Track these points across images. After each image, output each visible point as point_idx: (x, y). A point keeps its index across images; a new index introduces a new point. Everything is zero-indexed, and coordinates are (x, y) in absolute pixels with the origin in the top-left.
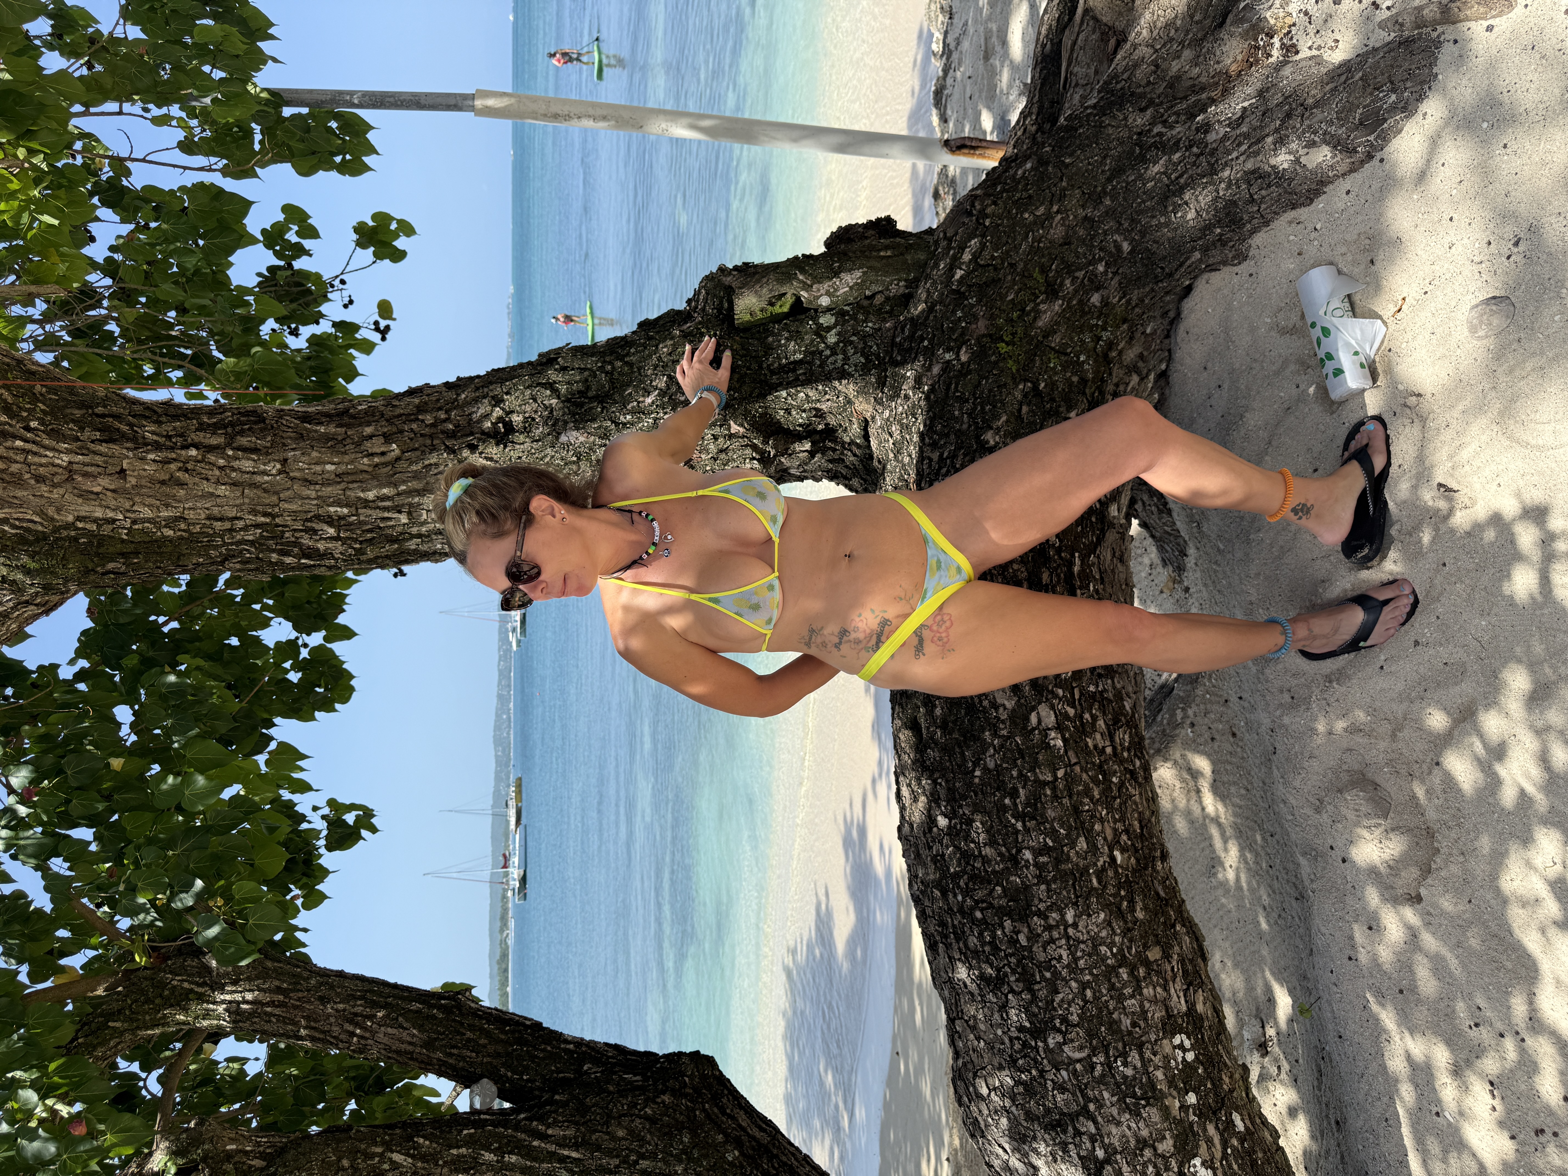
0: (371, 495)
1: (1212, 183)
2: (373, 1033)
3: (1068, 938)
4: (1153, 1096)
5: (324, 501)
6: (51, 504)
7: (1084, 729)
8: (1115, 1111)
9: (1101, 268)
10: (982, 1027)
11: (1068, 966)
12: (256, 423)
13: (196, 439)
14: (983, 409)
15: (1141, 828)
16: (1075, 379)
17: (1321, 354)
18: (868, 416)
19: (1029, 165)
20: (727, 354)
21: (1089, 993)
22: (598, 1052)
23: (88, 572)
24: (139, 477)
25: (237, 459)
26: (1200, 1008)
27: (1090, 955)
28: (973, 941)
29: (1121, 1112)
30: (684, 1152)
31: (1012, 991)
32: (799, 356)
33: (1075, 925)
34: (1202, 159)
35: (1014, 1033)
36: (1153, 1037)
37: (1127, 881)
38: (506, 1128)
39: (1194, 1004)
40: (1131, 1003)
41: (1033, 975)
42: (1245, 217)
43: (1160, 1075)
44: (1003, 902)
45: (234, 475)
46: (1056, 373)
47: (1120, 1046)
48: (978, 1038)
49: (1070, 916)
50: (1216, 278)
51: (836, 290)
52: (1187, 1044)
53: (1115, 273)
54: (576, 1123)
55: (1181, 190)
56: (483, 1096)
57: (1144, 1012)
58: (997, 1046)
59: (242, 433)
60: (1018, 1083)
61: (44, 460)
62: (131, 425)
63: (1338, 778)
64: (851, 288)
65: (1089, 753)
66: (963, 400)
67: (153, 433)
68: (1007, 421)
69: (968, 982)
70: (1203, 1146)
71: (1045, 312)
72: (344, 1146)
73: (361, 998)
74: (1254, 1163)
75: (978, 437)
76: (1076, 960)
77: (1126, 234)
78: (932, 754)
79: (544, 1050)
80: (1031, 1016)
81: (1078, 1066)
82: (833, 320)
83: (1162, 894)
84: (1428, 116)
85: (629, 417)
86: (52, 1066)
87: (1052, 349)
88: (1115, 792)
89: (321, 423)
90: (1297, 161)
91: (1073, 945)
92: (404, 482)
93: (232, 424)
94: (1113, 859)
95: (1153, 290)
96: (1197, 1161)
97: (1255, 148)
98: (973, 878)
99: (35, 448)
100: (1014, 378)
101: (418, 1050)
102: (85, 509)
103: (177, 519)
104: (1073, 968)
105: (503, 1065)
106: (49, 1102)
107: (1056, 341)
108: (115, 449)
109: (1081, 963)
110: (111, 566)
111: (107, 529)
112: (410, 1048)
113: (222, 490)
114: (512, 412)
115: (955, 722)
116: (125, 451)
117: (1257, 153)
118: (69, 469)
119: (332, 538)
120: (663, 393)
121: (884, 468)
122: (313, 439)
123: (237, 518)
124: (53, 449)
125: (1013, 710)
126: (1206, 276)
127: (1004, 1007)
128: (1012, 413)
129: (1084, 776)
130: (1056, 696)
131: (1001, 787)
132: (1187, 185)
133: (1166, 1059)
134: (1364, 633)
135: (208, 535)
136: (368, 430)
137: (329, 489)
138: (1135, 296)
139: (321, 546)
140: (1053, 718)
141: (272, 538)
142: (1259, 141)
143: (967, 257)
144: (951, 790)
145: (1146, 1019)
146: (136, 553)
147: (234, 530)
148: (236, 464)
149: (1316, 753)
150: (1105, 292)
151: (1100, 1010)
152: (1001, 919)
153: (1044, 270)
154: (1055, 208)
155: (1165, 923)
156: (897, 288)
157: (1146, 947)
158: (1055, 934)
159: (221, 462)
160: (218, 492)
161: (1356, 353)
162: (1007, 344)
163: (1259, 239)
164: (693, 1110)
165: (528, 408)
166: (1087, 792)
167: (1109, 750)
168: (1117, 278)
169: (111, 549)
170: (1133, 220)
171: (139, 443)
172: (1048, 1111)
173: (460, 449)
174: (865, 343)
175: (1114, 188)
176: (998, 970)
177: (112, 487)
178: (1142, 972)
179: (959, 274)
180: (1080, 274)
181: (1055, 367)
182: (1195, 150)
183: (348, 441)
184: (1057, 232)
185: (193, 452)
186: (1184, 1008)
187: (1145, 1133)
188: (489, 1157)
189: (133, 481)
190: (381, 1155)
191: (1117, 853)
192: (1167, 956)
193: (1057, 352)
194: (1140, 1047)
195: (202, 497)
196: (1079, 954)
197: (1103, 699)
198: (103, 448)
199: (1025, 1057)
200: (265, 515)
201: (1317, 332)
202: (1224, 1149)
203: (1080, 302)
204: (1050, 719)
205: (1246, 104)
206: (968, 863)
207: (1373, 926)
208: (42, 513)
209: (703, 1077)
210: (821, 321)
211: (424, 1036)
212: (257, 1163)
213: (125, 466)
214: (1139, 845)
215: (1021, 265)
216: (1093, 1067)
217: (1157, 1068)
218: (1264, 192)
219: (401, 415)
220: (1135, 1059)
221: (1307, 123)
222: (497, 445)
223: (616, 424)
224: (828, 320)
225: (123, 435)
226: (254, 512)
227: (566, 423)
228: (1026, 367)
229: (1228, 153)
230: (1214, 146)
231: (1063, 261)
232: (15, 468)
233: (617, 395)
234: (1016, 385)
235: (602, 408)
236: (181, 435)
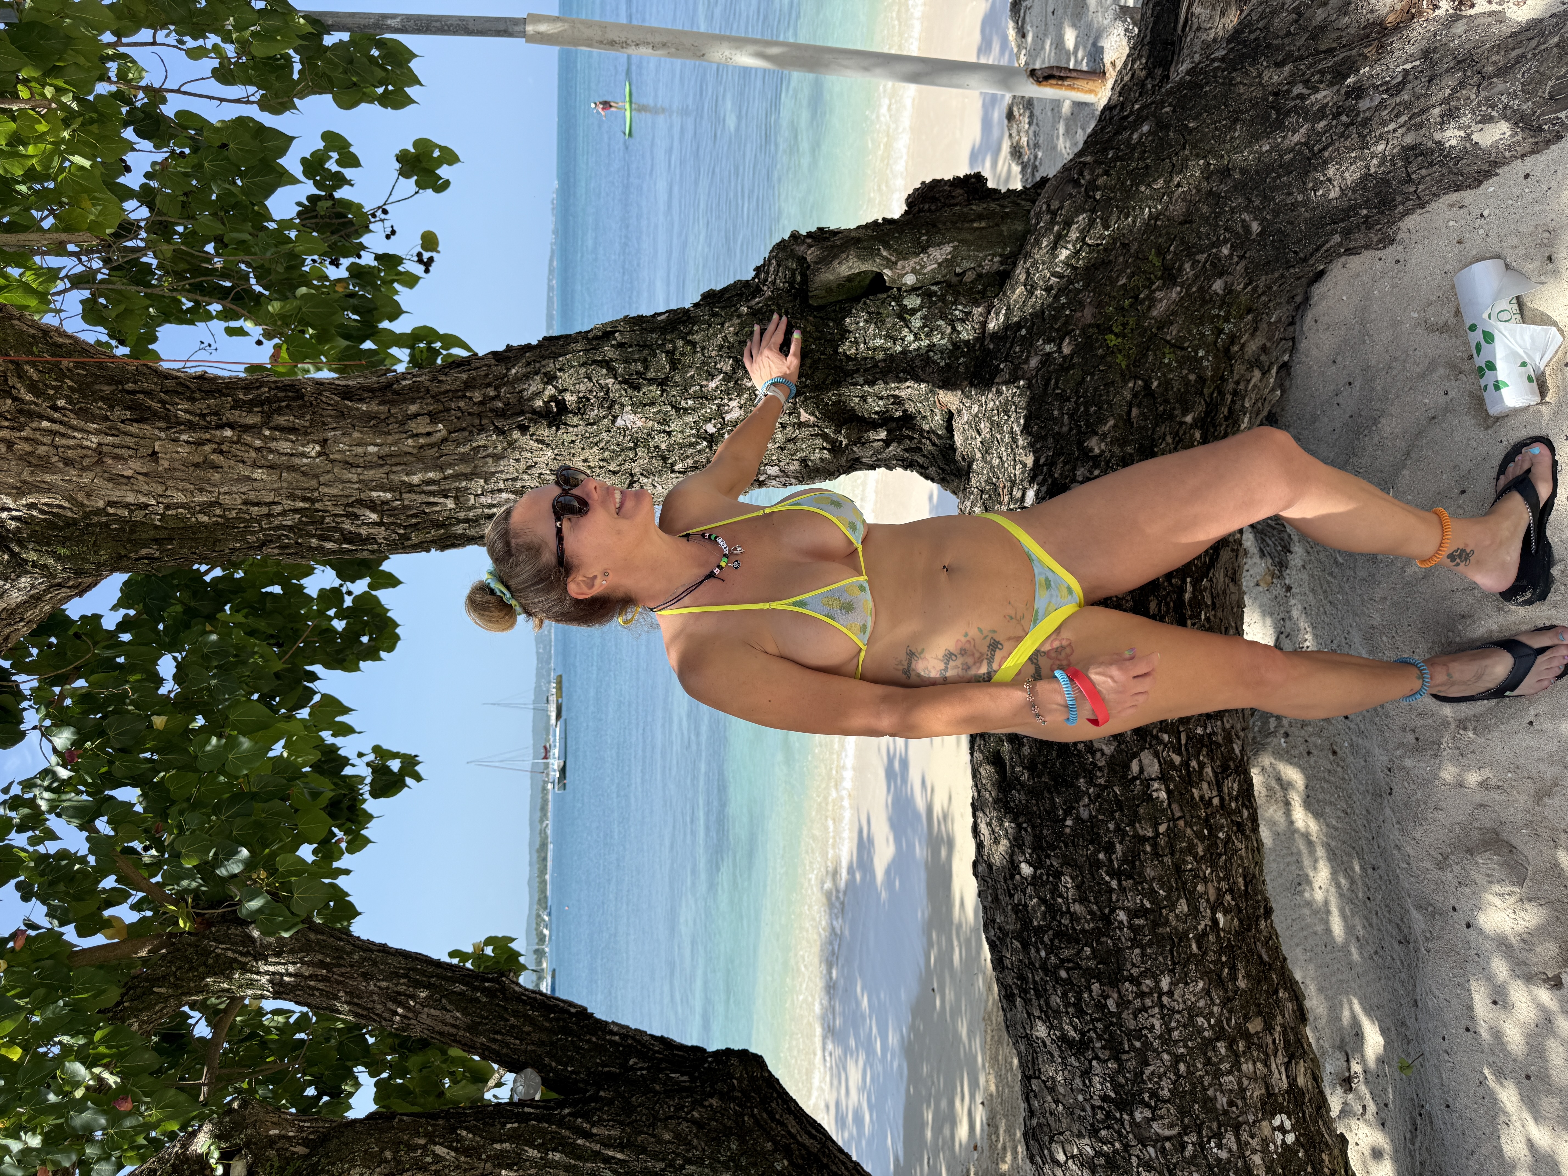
0: (415, 479)
1: (1362, 158)
2: (417, 1013)
3: (1162, 1006)
5: (366, 485)
6: (81, 489)
7: (1190, 779)
9: (1225, 251)
10: (1061, 1090)
11: (1160, 1037)
12: (294, 399)
13: (232, 418)
14: (1086, 412)
15: (1246, 886)
16: (1192, 377)
17: (1480, 361)
18: (953, 409)
19: (1145, 128)
20: (798, 337)
21: (1182, 1067)
22: (644, 1045)
23: (120, 557)
24: (172, 460)
25: (275, 439)
26: (1301, 1081)
27: (1185, 1026)
28: (1055, 999)
30: (731, 1159)
31: (1096, 1057)
32: (880, 343)
33: (1170, 994)
34: (1352, 129)
35: (1098, 1103)
36: (1251, 1118)
37: (1230, 946)
38: (550, 1123)
39: (1295, 1080)
40: (1229, 1080)
41: (1121, 1043)
42: (1399, 199)
43: (1257, 1159)
44: (1092, 964)
45: (271, 457)
46: (1171, 371)
47: (1215, 1125)
48: (1057, 1102)
49: (1165, 983)
50: (1355, 263)
51: (923, 267)
52: (1288, 1124)
53: (1241, 258)
54: (621, 1123)
55: (1324, 165)
56: (527, 1086)
57: (1242, 1090)
58: (1078, 1112)
59: (279, 411)
60: (1099, 1154)
61: (72, 442)
62: (163, 402)
63: (1467, 835)
64: (940, 265)
65: (1194, 806)
66: (1064, 399)
67: (186, 411)
68: (1115, 426)
69: (1048, 1042)
71: (1161, 300)
72: (387, 1137)
73: (405, 976)
75: (1080, 444)
76: (1170, 1031)
77: (1257, 213)
78: (1017, 796)
79: (589, 1041)
80: (1116, 1087)
81: (1168, 1145)
82: (919, 302)
83: (1265, 957)
85: (690, 402)
86: (98, 1035)
87: (1168, 342)
88: (1221, 848)
89: (361, 400)
90: (1468, 137)
91: (1167, 1015)
92: (451, 465)
93: (269, 401)
94: (1215, 922)
95: (1282, 276)
97: (1418, 120)
98: (1059, 934)
99: (62, 429)
100: (1123, 375)
101: (461, 1033)
102: (116, 494)
103: (212, 504)
104: (1166, 1039)
105: (548, 1054)
106: (97, 1070)
107: (1172, 333)
108: (147, 429)
109: (1176, 1034)
110: (144, 552)
111: (139, 516)
112: (453, 1031)
113: (258, 474)
114: (566, 390)
115: (1044, 764)
116: (156, 432)
117: (1420, 126)
118: (99, 451)
119: (374, 524)
120: (728, 378)
121: (970, 466)
122: (354, 417)
123: (274, 503)
124: (82, 430)
125: (1112, 756)
126: (1343, 259)
127: (1086, 1073)
128: (1120, 416)
129: (1189, 831)
130: (1160, 742)
131: (1095, 840)
132: (1331, 159)
133: (1265, 1142)
134: (1512, 682)
135: (245, 520)
136: (413, 408)
137: (372, 472)
138: (1262, 282)
139: (364, 531)
140: (1157, 767)
141: (312, 523)
142: (1423, 112)
143: (1074, 235)
144: (1038, 837)
145: (1244, 1098)
146: (170, 539)
147: (272, 515)
148: (273, 445)
149: (1443, 804)
150: (1229, 279)
151: (1194, 1086)
152: (1088, 981)
153: (1161, 252)
154: (1175, 181)
155: (1267, 992)
156: (991, 265)
157: (1247, 1018)
158: (1148, 1002)
159: (258, 443)
160: (255, 476)
161: (1524, 364)
162: (1117, 336)
163: (1411, 222)
164: (742, 1115)
165: (582, 387)
166: (1192, 849)
167: (1216, 801)
168: (1243, 263)
169: (144, 536)
170: (1265, 197)
171: (171, 422)
173: (510, 430)
174: (954, 329)
176: (1083, 1033)
177: (144, 470)
178: (1241, 1046)
179: (1064, 254)
180: (1202, 257)
181: (1170, 364)
182: (1344, 118)
183: (392, 420)
184: (1177, 208)
185: (228, 433)
186: (1285, 1085)
188: (532, 1153)
189: (166, 464)
190: (424, 1147)
191: (1220, 916)
192: (1269, 1028)
193: (1173, 346)
194: (1237, 1128)
195: (238, 480)
196: (1173, 1024)
197: (1212, 742)
198: (134, 429)
199: (1108, 1128)
200: (304, 499)
201: (1478, 336)
203: (1201, 289)
204: (1153, 768)
205: (1408, 66)
206: (1054, 918)
207: (1500, 1001)
208: (71, 499)
209: (752, 1079)
210: (905, 302)
211: (468, 1020)
212: (300, 1150)
213: (157, 448)
214: (1243, 905)
215: (1135, 246)
216: (1183, 1146)
217: (1254, 1152)
218: (1424, 172)
219: (447, 392)
220: (1230, 1139)
221: (1484, 94)
222: (550, 426)
223: (677, 409)
224: (913, 302)
225: (155, 414)
226: (292, 497)
227: (623, 405)
228: (1137, 362)
229: (1385, 123)
230: (1368, 114)
231: (1182, 242)
232: (42, 450)
233: (677, 378)
234: (1126, 382)
235: (663, 391)
236: (216, 414)
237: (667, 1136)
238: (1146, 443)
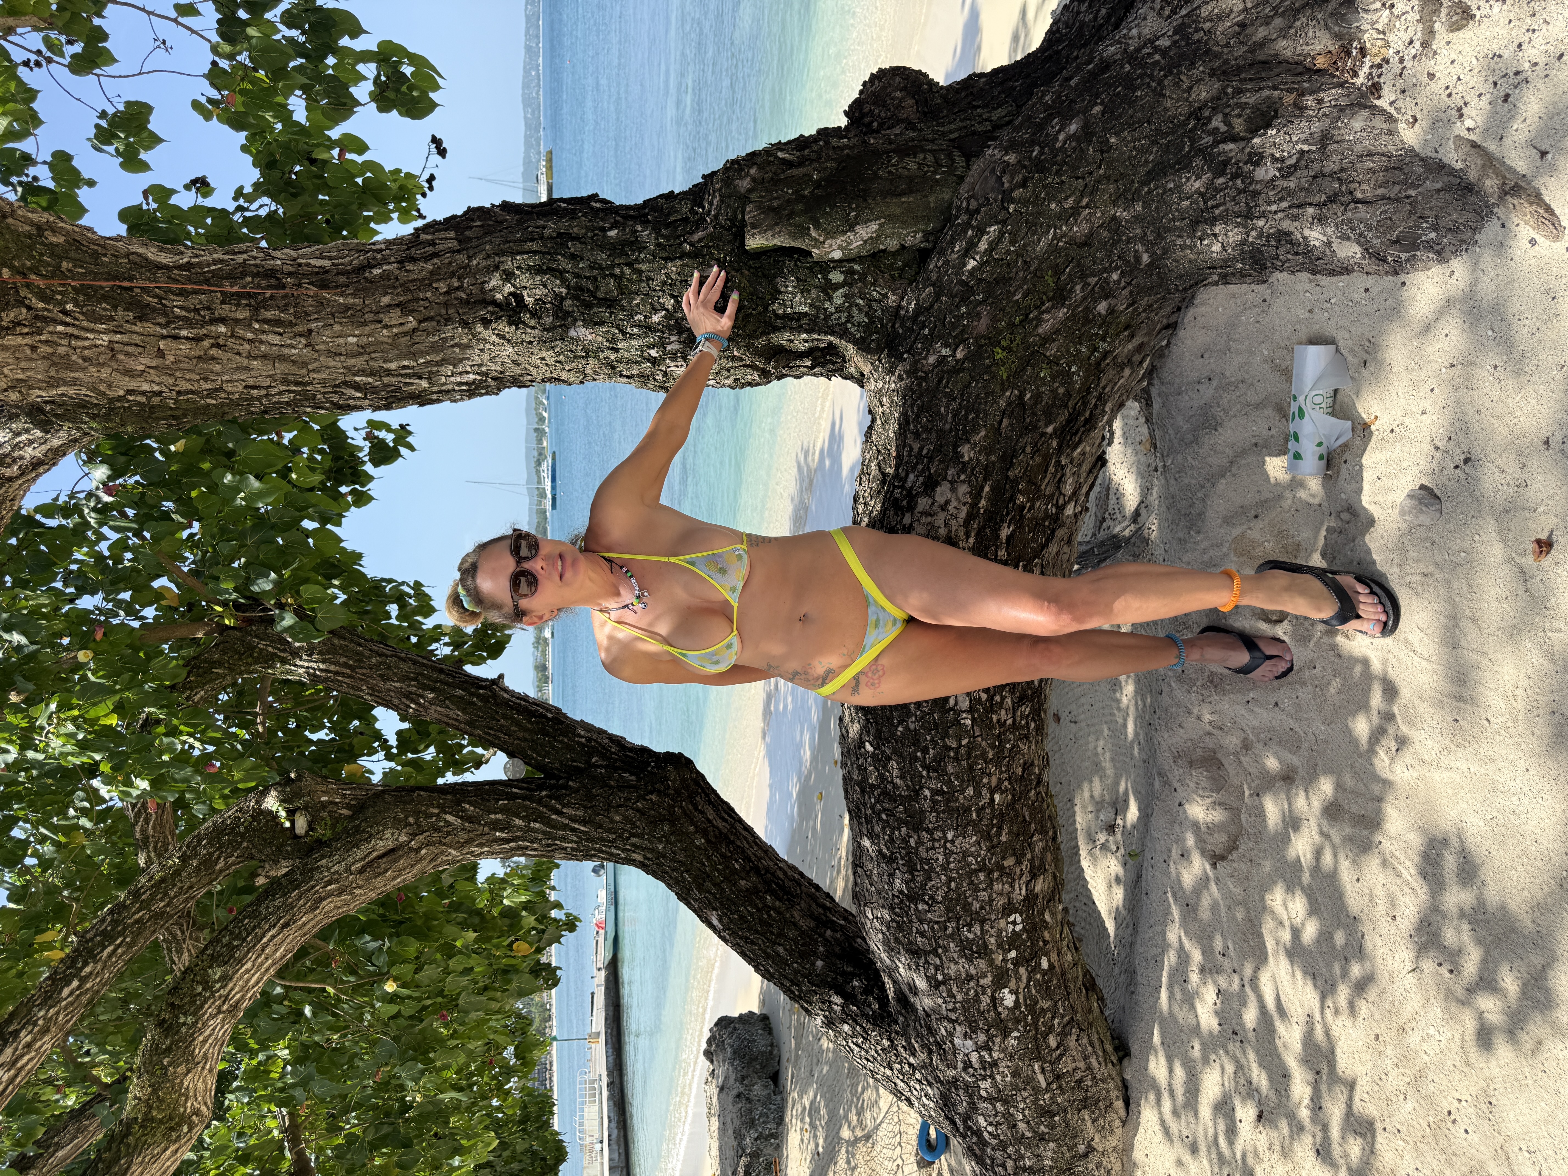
0: (393, 366)
1: (1245, 227)
2: (426, 709)
3: (946, 849)
4: (984, 952)
5: (349, 369)
6: (101, 381)
7: (992, 709)
8: (956, 956)
9: (1115, 276)
10: (875, 879)
11: (942, 866)
13: (223, 313)
14: (966, 416)
15: (1023, 774)
16: (1061, 390)
17: (1292, 428)
20: (735, 296)
21: (953, 885)
24: (176, 355)
25: (264, 332)
26: (1039, 889)
27: (959, 861)
28: (878, 829)
29: (960, 957)
31: (899, 868)
32: (804, 309)
33: (953, 842)
34: (1242, 198)
35: (896, 892)
36: (994, 916)
37: (1002, 815)
38: (532, 802)
39: (1032, 892)
40: (983, 894)
41: (916, 865)
42: (1269, 264)
43: (992, 940)
44: (903, 816)
45: (263, 347)
46: (1044, 384)
47: (969, 919)
50: (1232, 288)
51: (849, 244)
52: (1019, 920)
53: (1128, 283)
54: (585, 807)
55: (1213, 221)
56: (515, 767)
57: (991, 900)
58: (883, 894)
60: (893, 921)
61: (86, 343)
62: (159, 298)
63: (1193, 751)
64: (865, 242)
65: (991, 727)
66: (951, 398)
67: (181, 308)
68: (986, 436)
69: (871, 851)
70: (1013, 981)
71: (1048, 320)
72: (409, 807)
73: (414, 679)
74: (1048, 988)
75: (955, 447)
76: (949, 863)
77: (1149, 246)
79: (562, 741)
80: (909, 888)
81: (936, 925)
82: (842, 277)
83: (1028, 818)
84: (1454, 277)
85: (635, 330)
87: (1047, 358)
88: (1006, 753)
89: (338, 292)
90: (1329, 244)
91: (948, 854)
92: (423, 354)
94: (992, 800)
96: (1006, 991)
97: (1295, 211)
98: (885, 793)
99: (76, 332)
100: (1002, 384)
101: (462, 726)
102: (133, 385)
103: (217, 390)
104: (945, 867)
105: (530, 748)
107: (1052, 350)
108: (150, 327)
109: (952, 866)
111: (156, 400)
113: (254, 363)
114: (523, 288)
116: (158, 329)
117: (1295, 218)
118: (111, 348)
120: (669, 316)
122: (333, 308)
123: (271, 386)
124: (92, 331)
127: (892, 875)
128: (992, 426)
131: (916, 743)
132: (1220, 217)
133: (1000, 931)
134: (1245, 671)
135: (247, 399)
136: (386, 300)
137: (354, 360)
138: (1143, 303)
140: (967, 703)
142: (1300, 206)
143: (983, 246)
144: (879, 737)
145: (991, 905)
146: (185, 416)
147: (270, 395)
148: (264, 337)
149: (1186, 725)
150: (1113, 301)
151: (959, 896)
152: (899, 825)
153: (1058, 272)
154: (1085, 201)
156: (914, 238)
157: (1004, 858)
158: (937, 845)
159: (250, 335)
160: (252, 365)
161: (1320, 444)
162: (1003, 349)
163: (1279, 276)
164: (674, 807)
166: (984, 755)
167: (1009, 722)
168: (1129, 289)
170: (1159, 235)
171: (170, 318)
172: (910, 943)
173: (474, 322)
175: (1149, 192)
176: (892, 853)
177: (153, 365)
179: (971, 264)
180: (1093, 280)
181: (1044, 378)
182: (1239, 182)
183: (367, 309)
184: (1080, 229)
185: (222, 329)
187: (973, 971)
188: (518, 822)
189: (172, 358)
190: (438, 815)
191: (997, 797)
192: (1019, 862)
193: (1050, 361)
194: (982, 922)
195: (237, 370)
196: (952, 859)
198: (138, 327)
199: (901, 908)
200: (297, 384)
201: (1295, 407)
202: (1029, 981)
203: (1086, 310)
204: (965, 705)
205: (1306, 148)
206: (882, 782)
207: (1184, 855)
208: (94, 389)
209: (683, 780)
210: (830, 276)
211: (467, 718)
212: (345, 812)
213: (161, 345)
214: (1018, 785)
215: (1035, 264)
216: (946, 928)
217: (991, 935)
218: (1290, 255)
219: (414, 280)
220: (977, 929)
221: (1349, 214)
222: (510, 324)
223: (624, 333)
224: (836, 277)
225: (154, 310)
226: (285, 381)
227: (575, 320)
228: (1017, 374)
229: (1269, 203)
230: (1258, 187)
231: (1079, 264)
232: (61, 350)
233: (625, 303)
234: (1004, 391)
235: (611, 313)
236: (208, 308)
237: (618, 819)
238: (1008, 452)
